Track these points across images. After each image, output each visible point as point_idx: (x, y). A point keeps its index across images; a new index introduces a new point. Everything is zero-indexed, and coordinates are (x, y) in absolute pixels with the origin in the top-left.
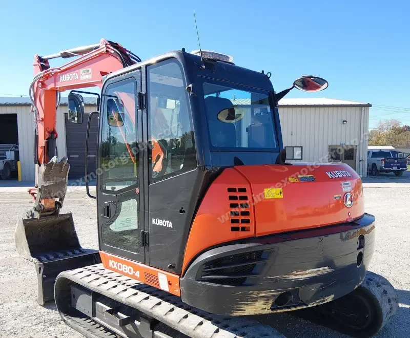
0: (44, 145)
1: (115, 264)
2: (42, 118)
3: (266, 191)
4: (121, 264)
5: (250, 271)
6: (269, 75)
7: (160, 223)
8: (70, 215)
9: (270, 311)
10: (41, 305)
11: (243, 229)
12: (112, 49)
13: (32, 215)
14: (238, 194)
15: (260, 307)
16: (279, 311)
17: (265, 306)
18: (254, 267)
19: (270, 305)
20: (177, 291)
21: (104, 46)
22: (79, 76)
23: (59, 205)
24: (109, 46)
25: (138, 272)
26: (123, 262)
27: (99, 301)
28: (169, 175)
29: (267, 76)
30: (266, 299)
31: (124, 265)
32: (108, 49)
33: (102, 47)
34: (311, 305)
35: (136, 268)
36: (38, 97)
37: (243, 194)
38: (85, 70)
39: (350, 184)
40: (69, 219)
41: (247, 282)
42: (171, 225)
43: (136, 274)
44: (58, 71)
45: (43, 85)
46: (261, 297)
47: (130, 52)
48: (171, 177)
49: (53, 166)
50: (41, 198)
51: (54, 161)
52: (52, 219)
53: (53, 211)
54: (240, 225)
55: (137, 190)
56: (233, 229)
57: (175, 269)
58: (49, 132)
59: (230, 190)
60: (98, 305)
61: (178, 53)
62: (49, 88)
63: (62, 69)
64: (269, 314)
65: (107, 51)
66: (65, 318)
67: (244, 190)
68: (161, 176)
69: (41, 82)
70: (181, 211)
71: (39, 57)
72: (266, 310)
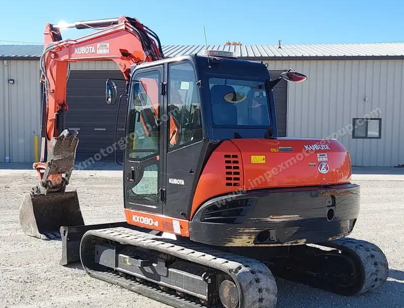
0: (54, 118)
1: (138, 218)
2: (53, 90)
3: (253, 157)
4: (143, 218)
5: (238, 213)
6: (266, 66)
7: (175, 181)
8: (75, 193)
9: (253, 245)
10: (64, 266)
11: (235, 184)
12: (131, 27)
13: (38, 191)
14: (232, 159)
15: (245, 241)
16: (259, 245)
17: (249, 240)
18: (241, 211)
19: (253, 240)
20: (187, 232)
21: (124, 23)
22: (96, 50)
23: (65, 182)
24: (129, 24)
25: (157, 222)
26: (145, 216)
27: (121, 254)
28: (183, 145)
29: (265, 66)
30: (250, 234)
31: (146, 218)
32: (127, 27)
33: (122, 24)
34: (285, 245)
35: (155, 219)
36: (49, 67)
37: (235, 159)
38: (102, 44)
39: (326, 156)
40: (74, 196)
41: (236, 221)
42: (183, 183)
43: (155, 224)
44: (74, 43)
45: (56, 56)
46: (246, 233)
47: (147, 28)
48: (184, 147)
49: (64, 139)
50: (50, 173)
51: (65, 135)
52: (58, 196)
53: (59, 188)
54: (233, 182)
55: (158, 157)
56: (228, 184)
57: (186, 215)
58: (59, 105)
59: (226, 156)
60: (121, 257)
61: (192, 57)
62: (62, 59)
63: (78, 41)
64: (252, 247)
65: (126, 28)
66: (90, 271)
67: (236, 156)
68: (177, 146)
69: (54, 53)
70: (191, 172)
71: (50, 25)
72: (250, 243)
